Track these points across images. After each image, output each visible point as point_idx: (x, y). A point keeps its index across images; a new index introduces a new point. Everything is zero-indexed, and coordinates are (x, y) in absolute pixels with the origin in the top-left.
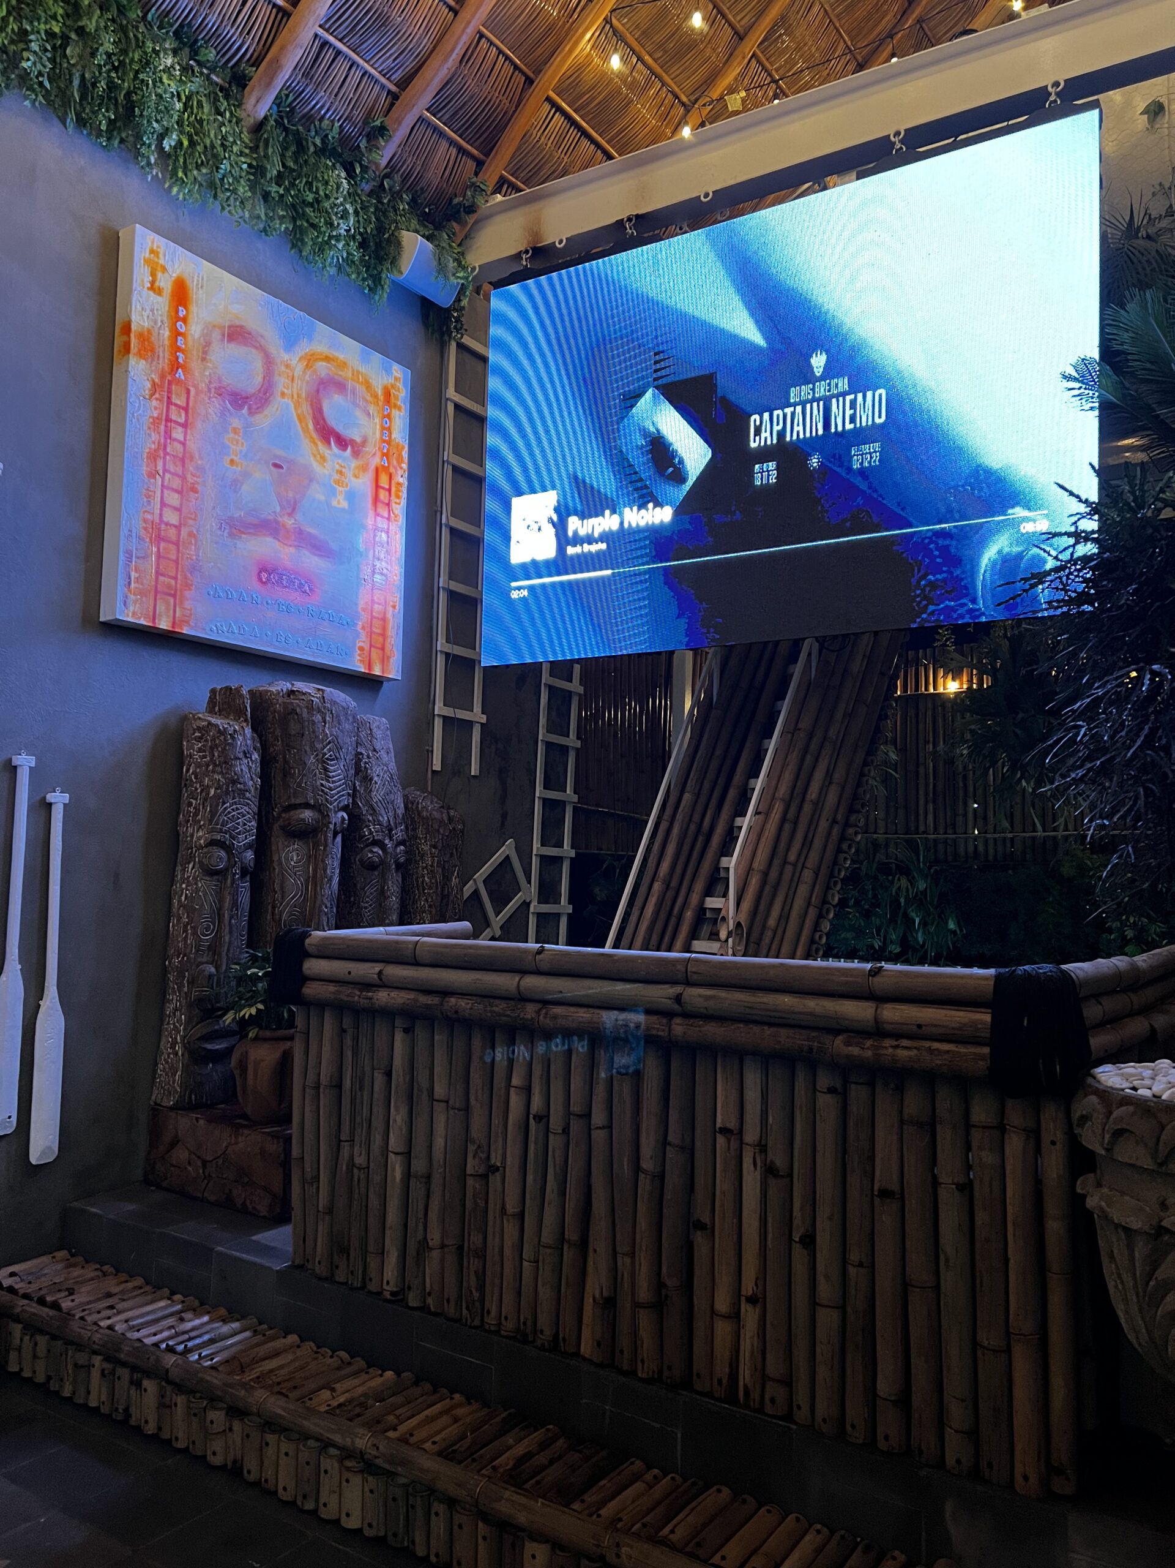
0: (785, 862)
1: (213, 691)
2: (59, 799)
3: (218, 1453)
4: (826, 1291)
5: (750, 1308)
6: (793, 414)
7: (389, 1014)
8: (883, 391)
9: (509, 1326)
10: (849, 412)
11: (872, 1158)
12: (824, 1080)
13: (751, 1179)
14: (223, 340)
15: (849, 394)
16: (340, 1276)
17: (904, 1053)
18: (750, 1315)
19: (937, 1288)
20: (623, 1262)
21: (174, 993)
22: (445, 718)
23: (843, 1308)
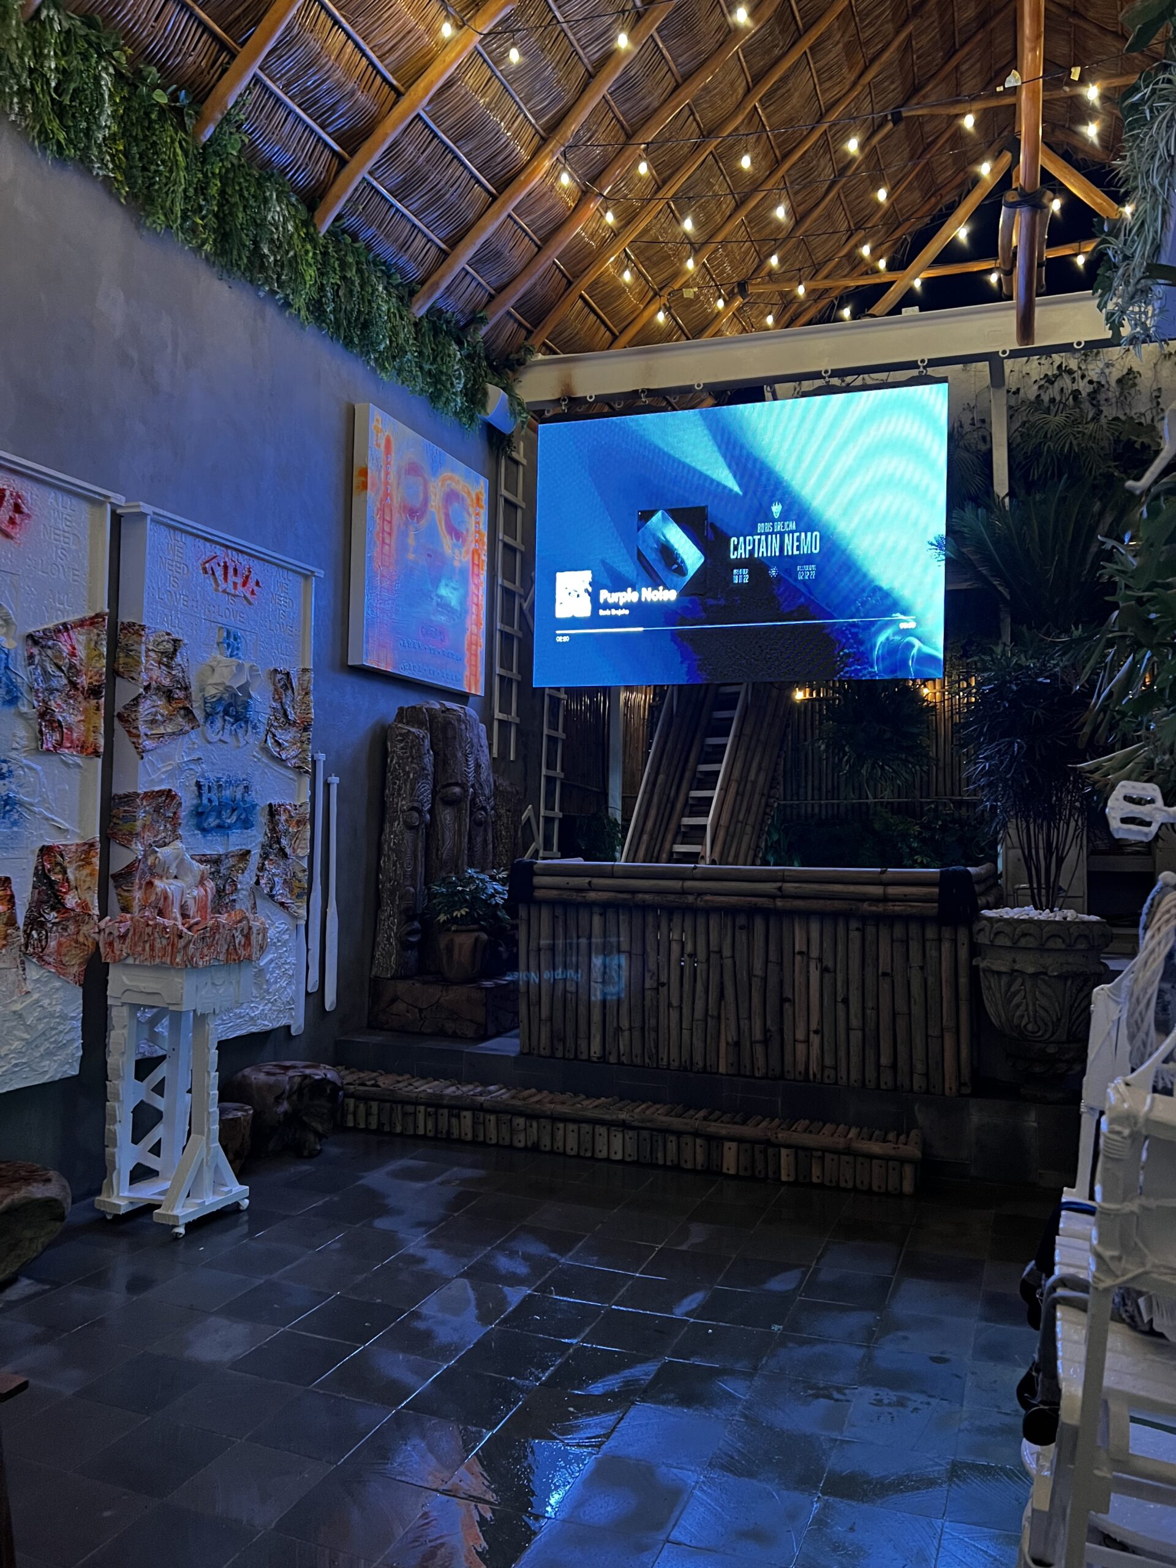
1: (401, 709)
2: (334, 780)
3: (520, 1141)
4: (855, 1022)
5: (815, 1036)
6: (759, 540)
7: (590, 905)
8: (817, 533)
9: (675, 1065)
10: (796, 544)
11: (878, 959)
12: (854, 924)
13: (815, 975)
15: (796, 531)
16: (559, 1054)
17: (898, 908)
18: (815, 1040)
19: (910, 1014)
20: (744, 1024)
21: (388, 905)
22: (500, 721)
23: (863, 1030)
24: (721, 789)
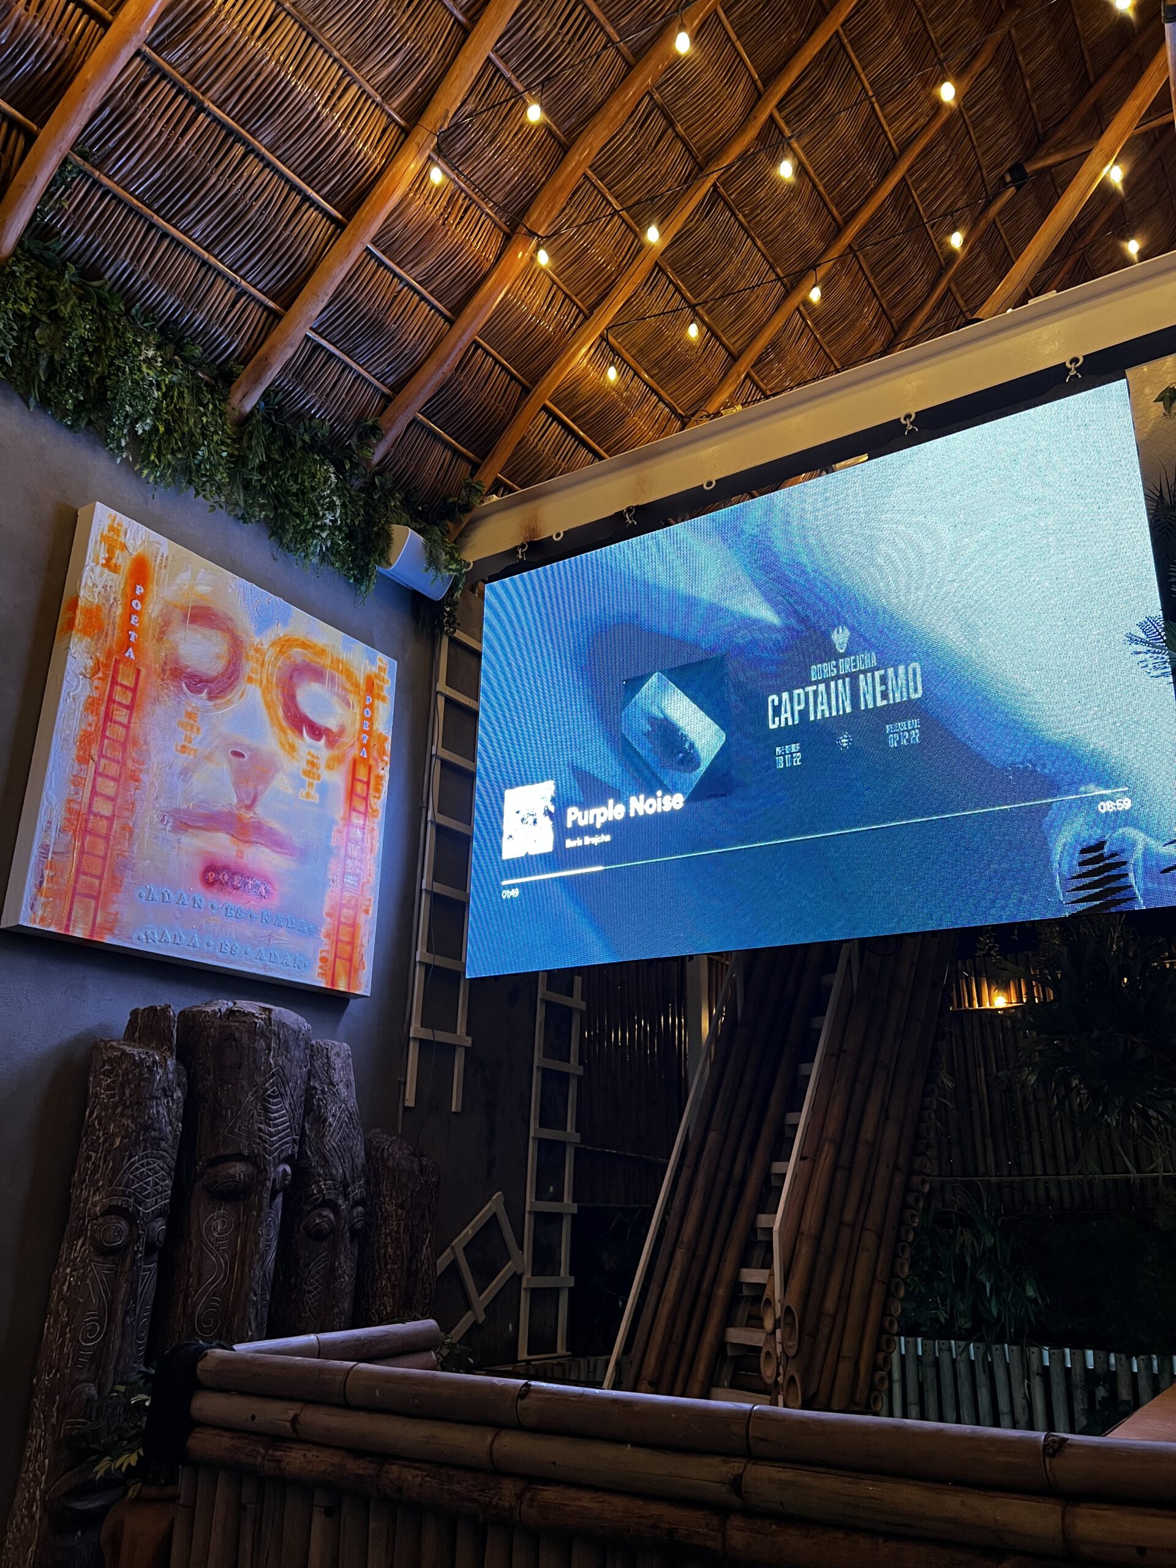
0: (841, 1223)
1: (134, 1013)
6: (815, 693)
7: (305, 1487)
8: (916, 665)
10: (879, 688)
14: (184, 621)
15: (878, 669)
21: (39, 1425)
22: (422, 1042)
24: (802, 1158)
